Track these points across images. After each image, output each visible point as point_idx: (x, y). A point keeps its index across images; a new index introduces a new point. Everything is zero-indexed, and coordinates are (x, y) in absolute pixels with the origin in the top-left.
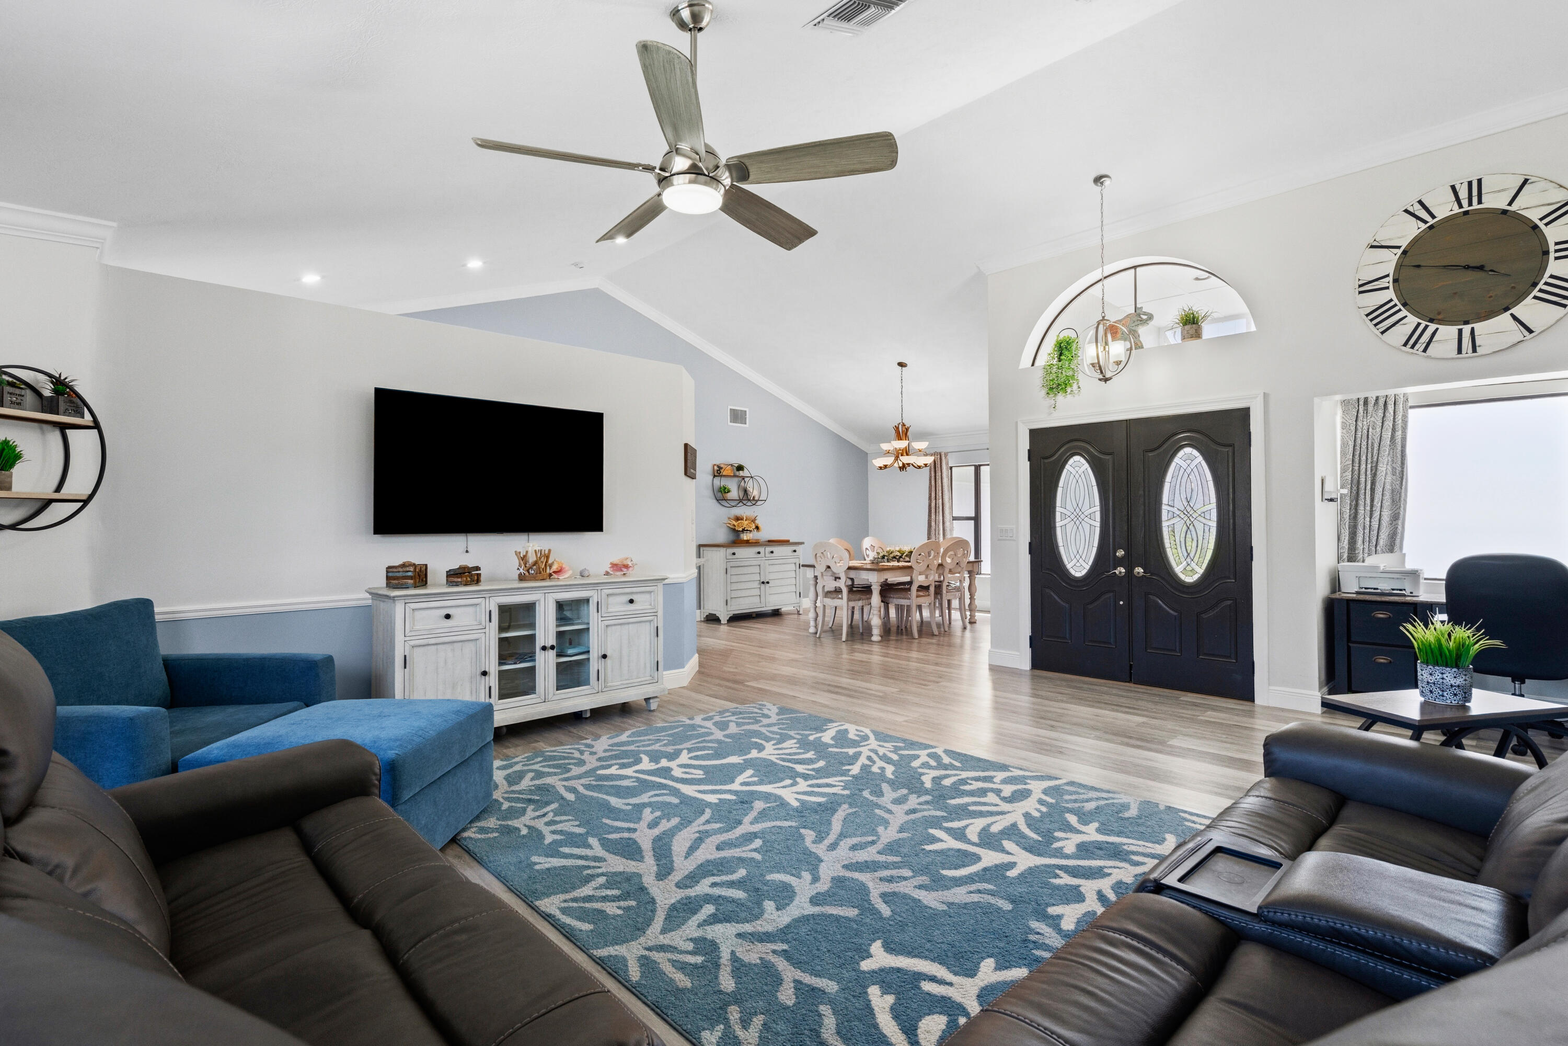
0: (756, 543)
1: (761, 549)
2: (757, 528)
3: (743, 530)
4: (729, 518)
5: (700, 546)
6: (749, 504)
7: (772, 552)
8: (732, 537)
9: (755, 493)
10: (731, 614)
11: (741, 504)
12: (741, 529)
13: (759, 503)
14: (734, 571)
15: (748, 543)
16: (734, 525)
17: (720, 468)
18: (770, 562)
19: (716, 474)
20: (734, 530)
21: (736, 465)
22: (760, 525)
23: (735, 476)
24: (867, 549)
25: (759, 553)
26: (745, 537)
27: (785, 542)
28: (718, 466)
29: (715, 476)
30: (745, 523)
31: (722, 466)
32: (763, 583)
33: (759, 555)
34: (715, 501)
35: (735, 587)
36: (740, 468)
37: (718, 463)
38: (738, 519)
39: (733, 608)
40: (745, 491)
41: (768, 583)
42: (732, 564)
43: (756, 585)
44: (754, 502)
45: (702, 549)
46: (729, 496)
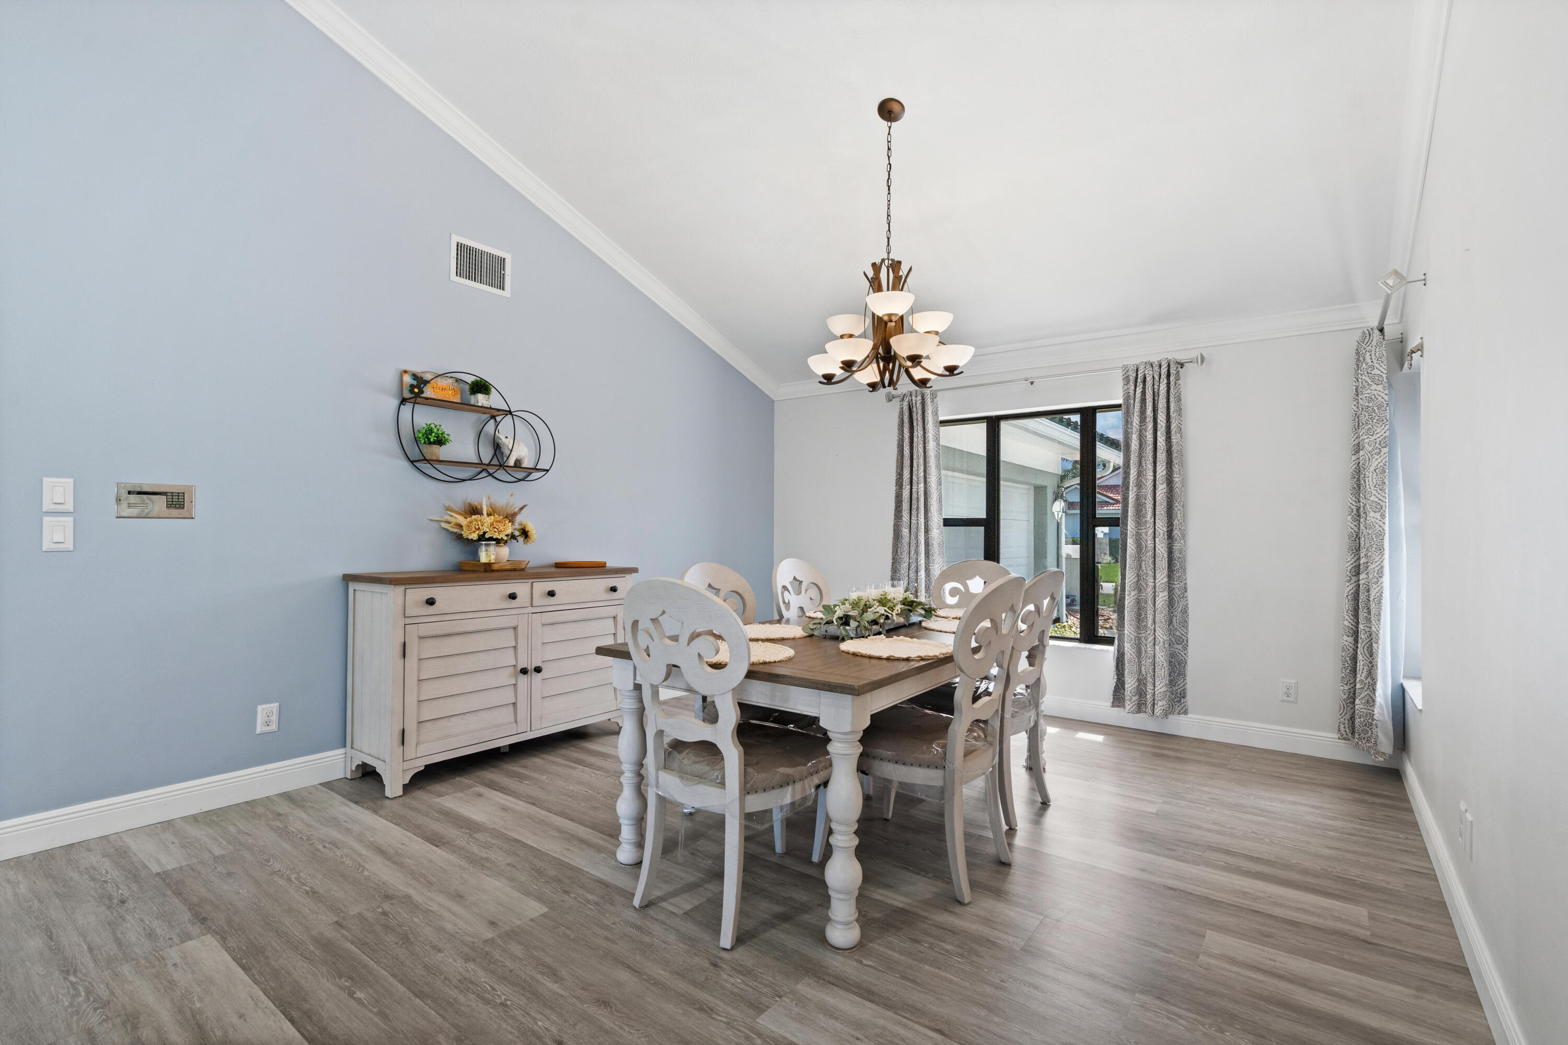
0: (516, 571)
1: (521, 588)
2: (525, 533)
3: (482, 538)
4: (448, 509)
5: (348, 578)
6: (501, 474)
7: (551, 594)
8: (453, 554)
9: (522, 451)
10: (420, 765)
11: (484, 474)
12: (474, 536)
13: (536, 475)
14: (431, 648)
15: (489, 572)
16: (460, 526)
17: (420, 382)
18: (548, 618)
19: (407, 395)
20: (459, 537)
21: (470, 379)
22: (530, 528)
23: (464, 406)
24: (785, 588)
25: (513, 596)
26: (486, 555)
27: (596, 569)
28: (415, 376)
29: (403, 401)
30: (486, 523)
31: (428, 377)
32: (524, 671)
33: (514, 603)
34: (406, 464)
35: (430, 690)
36: (481, 387)
37: (417, 369)
38: (474, 510)
39: (423, 749)
40: (497, 447)
41: (538, 670)
42: (425, 630)
43: (505, 678)
44: (520, 475)
45: (352, 586)
46: (443, 452)
